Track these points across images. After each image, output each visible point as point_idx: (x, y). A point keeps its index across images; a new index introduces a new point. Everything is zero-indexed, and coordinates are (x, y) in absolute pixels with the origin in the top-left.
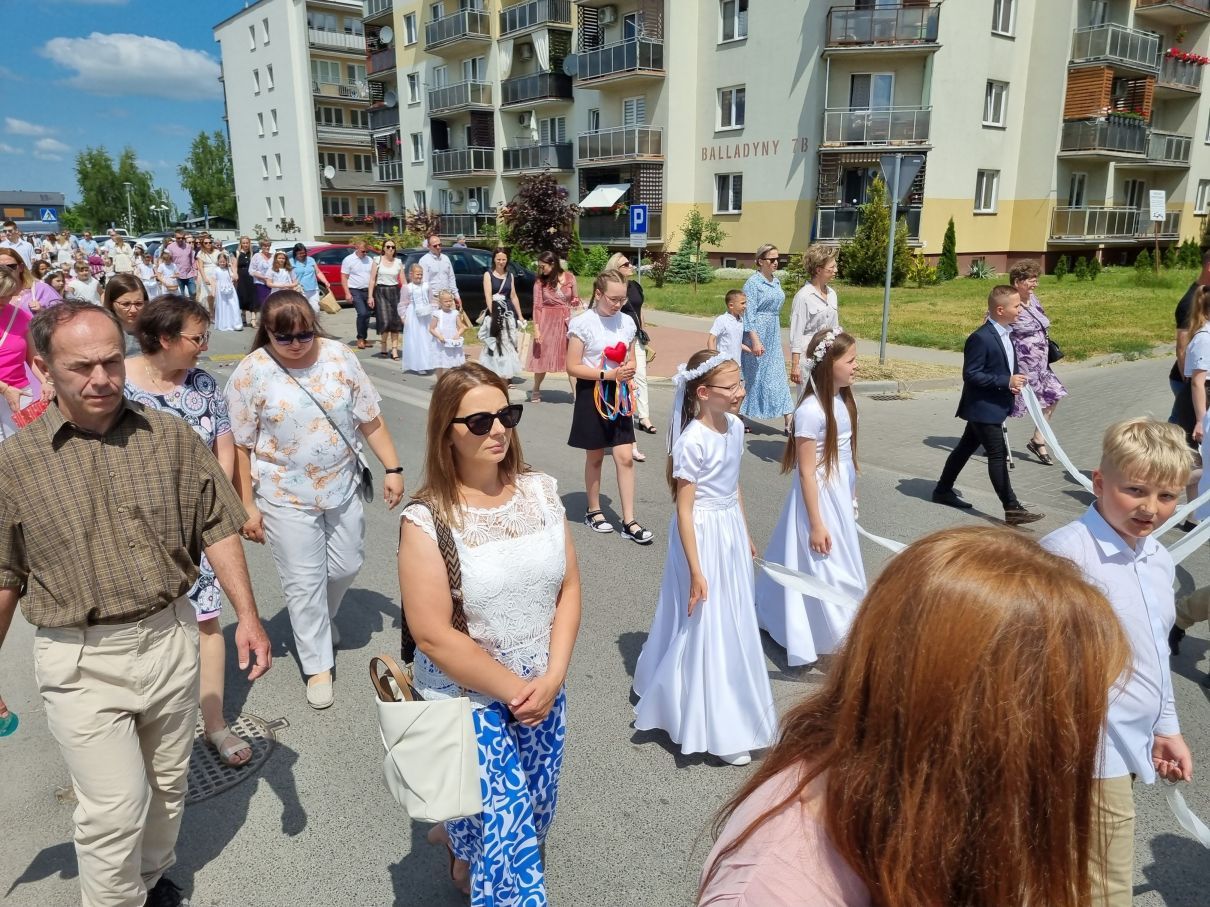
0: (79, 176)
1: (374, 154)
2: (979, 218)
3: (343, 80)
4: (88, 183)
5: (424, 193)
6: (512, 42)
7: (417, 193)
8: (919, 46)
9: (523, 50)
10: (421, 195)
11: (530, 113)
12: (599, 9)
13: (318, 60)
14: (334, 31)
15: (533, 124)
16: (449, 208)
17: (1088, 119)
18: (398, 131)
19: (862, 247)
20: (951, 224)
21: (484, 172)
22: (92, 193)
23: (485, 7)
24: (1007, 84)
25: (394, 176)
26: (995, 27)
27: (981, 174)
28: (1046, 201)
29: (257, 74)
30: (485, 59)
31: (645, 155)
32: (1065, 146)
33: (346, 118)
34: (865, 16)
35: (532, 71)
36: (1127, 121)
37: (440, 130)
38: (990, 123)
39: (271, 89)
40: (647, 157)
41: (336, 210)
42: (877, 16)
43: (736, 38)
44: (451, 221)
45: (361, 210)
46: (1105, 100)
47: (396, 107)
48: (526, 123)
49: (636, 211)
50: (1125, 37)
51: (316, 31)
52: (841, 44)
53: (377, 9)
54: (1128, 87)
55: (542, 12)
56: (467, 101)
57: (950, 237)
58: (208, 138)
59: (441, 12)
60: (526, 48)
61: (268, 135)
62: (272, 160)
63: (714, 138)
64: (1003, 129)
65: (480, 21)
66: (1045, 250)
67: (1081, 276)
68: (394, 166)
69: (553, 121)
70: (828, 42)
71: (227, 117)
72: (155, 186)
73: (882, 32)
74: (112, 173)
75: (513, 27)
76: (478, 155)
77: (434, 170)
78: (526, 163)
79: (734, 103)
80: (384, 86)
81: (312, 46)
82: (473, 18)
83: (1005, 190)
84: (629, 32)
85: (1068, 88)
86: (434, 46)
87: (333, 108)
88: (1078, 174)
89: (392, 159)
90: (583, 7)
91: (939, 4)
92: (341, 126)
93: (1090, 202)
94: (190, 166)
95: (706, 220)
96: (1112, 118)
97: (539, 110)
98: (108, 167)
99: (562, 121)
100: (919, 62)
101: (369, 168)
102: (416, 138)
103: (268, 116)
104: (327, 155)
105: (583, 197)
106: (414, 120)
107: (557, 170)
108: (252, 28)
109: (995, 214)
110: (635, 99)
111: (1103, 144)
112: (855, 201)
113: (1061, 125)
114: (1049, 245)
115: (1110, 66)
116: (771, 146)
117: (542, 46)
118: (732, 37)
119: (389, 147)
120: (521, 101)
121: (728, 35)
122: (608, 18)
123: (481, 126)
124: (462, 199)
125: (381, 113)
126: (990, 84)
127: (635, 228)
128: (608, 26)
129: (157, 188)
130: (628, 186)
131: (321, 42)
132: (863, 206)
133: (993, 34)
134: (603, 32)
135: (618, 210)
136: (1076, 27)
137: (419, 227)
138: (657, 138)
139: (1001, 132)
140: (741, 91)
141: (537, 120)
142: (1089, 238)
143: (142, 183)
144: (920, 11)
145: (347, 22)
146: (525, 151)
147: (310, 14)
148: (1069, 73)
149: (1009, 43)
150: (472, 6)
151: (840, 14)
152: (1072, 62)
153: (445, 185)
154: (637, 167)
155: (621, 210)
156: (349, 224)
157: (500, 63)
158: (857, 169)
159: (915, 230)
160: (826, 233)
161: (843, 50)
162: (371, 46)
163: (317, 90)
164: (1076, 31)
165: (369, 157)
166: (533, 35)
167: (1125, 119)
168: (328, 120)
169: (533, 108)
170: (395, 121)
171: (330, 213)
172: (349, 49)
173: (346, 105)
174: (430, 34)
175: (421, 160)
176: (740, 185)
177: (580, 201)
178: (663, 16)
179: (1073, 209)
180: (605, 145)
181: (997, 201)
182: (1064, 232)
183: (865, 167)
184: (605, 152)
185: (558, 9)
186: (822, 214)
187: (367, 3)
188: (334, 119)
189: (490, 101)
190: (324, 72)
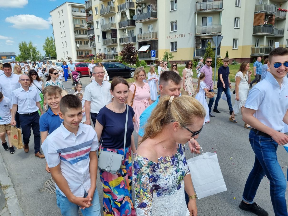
0: (19, 48)
1: (89, 41)
2: (234, 50)
3: (81, 24)
4: (21, 50)
6: (121, 13)
7: (99, 49)
8: (218, 10)
9: (123, 14)
10: (100, 50)
11: (126, 29)
12: (141, 4)
13: (75, 19)
14: (78, 12)
15: (126, 32)
16: (107, 52)
17: (259, 26)
18: (94, 35)
20: (227, 52)
21: (115, 44)
22: (23, 52)
23: (114, 5)
24: (239, 18)
25: (94, 46)
26: (236, 5)
27: (234, 40)
28: (249, 45)
29: (60, 23)
30: (114, 17)
31: (153, 38)
32: (254, 32)
33: (82, 33)
34: (205, 3)
35: (126, 19)
37: (104, 34)
38: (236, 27)
39: (64, 26)
40: (154, 39)
41: (80, 54)
42: (208, 3)
43: (174, 10)
44: (107, 55)
45: (86, 54)
46: (263, 21)
47: (94, 29)
48: (124, 32)
49: (153, 52)
50: (267, 6)
51: (74, 12)
53: (88, 6)
54: (268, 16)
55: (128, 5)
56: (110, 27)
57: (227, 55)
58: (49, 38)
59: (104, 6)
61: (63, 37)
62: (64, 43)
63: (170, 34)
65: (113, 8)
66: (250, 57)
68: (93, 43)
69: (131, 31)
70: (196, 10)
71: (53, 33)
72: (37, 50)
73: (209, 7)
74: (27, 47)
75: (121, 9)
76: (113, 40)
77: (103, 44)
78: (125, 41)
79: (174, 25)
80: (90, 24)
81: (73, 16)
82: (111, 8)
83: (239, 43)
84: (149, 9)
85: (254, 19)
86: (102, 15)
87: (78, 30)
88: (257, 39)
89: (93, 41)
90: (138, 4)
93: (260, 45)
94: (45, 45)
95: (169, 53)
96: (265, 25)
97: (128, 29)
98: (26, 46)
99: (133, 31)
100: (218, 13)
101: (87, 44)
102: (98, 36)
103: (63, 33)
104: (77, 41)
105: (139, 49)
106: (98, 32)
107: (132, 43)
108: (59, 12)
109: (238, 49)
110: (150, 25)
111: (263, 32)
112: (204, 47)
113: (253, 27)
114: (251, 56)
115: (264, 13)
116: (183, 35)
117: (128, 13)
119: (92, 38)
120: (123, 27)
121: (172, 9)
122: (143, 6)
123: (114, 33)
124: (110, 50)
125: (90, 31)
126: (235, 18)
127: (153, 56)
128: (143, 8)
129: (37, 51)
130: (149, 46)
131: (75, 15)
132: (206, 49)
133: (236, 6)
134: (142, 10)
135: (147, 52)
137: (100, 57)
138: (156, 34)
139: (238, 30)
140: (176, 22)
141: (127, 31)
142: (261, 54)
143: (34, 50)
144: (218, 1)
145: (81, 9)
146: (125, 38)
147: (72, 8)
148: (254, 15)
149: (239, 8)
150: (111, 5)
151: (199, 3)
152: (255, 12)
153: (106, 47)
154: (151, 42)
155: (148, 51)
156: (83, 57)
157: (118, 18)
158: (204, 40)
159: (218, 54)
160: (197, 55)
161: (200, 12)
162: (87, 15)
163: (75, 26)
164: (256, 5)
165: (87, 41)
166: (126, 11)
167: (268, 25)
168: (77, 33)
169: (126, 28)
170: (93, 33)
171: (79, 55)
172: (82, 16)
173: (81, 29)
174: (101, 12)
175: (100, 41)
176: (176, 44)
177: (138, 50)
178: (157, 5)
179: (256, 47)
180: (144, 36)
181: (238, 46)
182: (255, 53)
183: (206, 39)
184: (144, 38)
185: (132, 4)
186: (196, 51)
187: (86, 5)
188: (79, 33)
189: (116, 27)
190: (76, 21)
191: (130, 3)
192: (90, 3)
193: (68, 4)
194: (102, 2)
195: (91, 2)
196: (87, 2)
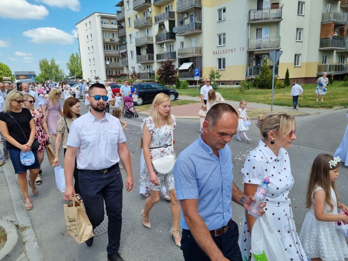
0: (40, 67)
1: (120, 57)
2: (296, 68)
3: (111, 38)
4: (42, 68)
5: (134, 68)
6: (158, 24)
7: (132, 67)
8: (276, 19)
9: (161, 26)
11: (164, 44)
12: (183, 13)
13: (104, 32)
14: (108, 24)
15: (165, 47)
16: (141, 71)
17: (327, 38)
18: (127, 50)
19: (261, 78)
20: (288, 70)
21: (151, 61)
22: (43, 71)
23: (151, 15)
24: (303, 29)
25: (126, 63)
26: (298, 13)
27: (296, 55)
28: (315, 62)
29: (88, 36)
30: (151, 29)
31: (197, 54)
32: (320, 47)
33: (112, 48)
34: (260, 12)
35: (164, 32)
36: (339, 38)
37: (139, 50)
38: (298, 40)
39: (91, 41)
42: (264, 11)
43: (222, 20)
44: (142, 75)
45: (116, 73)
47: (126, 44)
48: (163, 47)
49: (196, 70)
50: (337, 14)
51: (104, 24)
53: (120, 17)
54: (340, 27)
55: (167, 15)
56: (146, 41)
57: (287, 74)
58: (74, 55)
59: (138, 17)
61: (91, 53)
62: (92, 60)
63: (217, 48)
66: (316, 77)
68: (126, 60)
69: (170, 46)
70: (250, 20)
71: (79, 49)
72: (60, 68)
73: (265, 16)
74: (48, 65)
75: (158, 20)
76: (149, 56)
77: (137, 61)
78: (163, 58)
79: (222, 39)
80: (123, 38)
81: (103, 28)
82: (148, 18)
83: (303, 60)
84: (191, 20)
85: (321, 30)
86: (136, 27)
87: (108, 45)
88: (325, 54)
89: (125, 57)
90: (179, 13)
91: (282, 7)
92: (111, 50)
93: (329, 62)
94: (69, 62)
95: (215, 72)
97: (166, 43)
98: (47, 64)
99: (173, 45)
100: (276, 23)
101: (118, 61)
102: (132, 52)
103: (91, 48)
104: (107, 58)
106: (131, 47)
107: (172, 59)
108: (86, 24)
109: (300, 67)
110: (194, 38)
111: (332, 45)
112: (259, 64)
113: (319, 40)
114: (317, 75)
115: (333, 23)
116: (233, 50)
117: (167, 24)
119: (124, 55)
120: (161, 41)
121: (220, 19)
122: (185, 16)
123: (150, 48)
124: (145, 68)
125: (122, 46)
126: (298, 29)
127: (196, 75)
128: (186, 18)
130: (192, 63)
131: (105, 27)
132: (261, 66)
133: (298, 15)
134: (184, 20)
135: (190, 70)
137: (134, 77)
138: (200, 49)
139: (301, 43)
140: (224, 35)
141: (166, 45)
143: (57, 68)
144: (276, 9)
145: (112, 21)
146: (163, 54)
147: (102, 19)
148: (321, 25)
149: (303, 17)
150: (147, 15)
151: (253, 12)
152: (322, 22)
153: (140, 65)
154: (194, 58)
157: (155, 30)
158: (259, 55)
159: (277, 72)
160: (250, 74)
161: (254, 22)
162: (119, 27)
163: (104, 40)
164: (323, 13)
165: (119, 58)
166: (164, 22)
167: (339, 37)
168: (107, 48)
169: (164, 42)
170: (126, 48)
171: (108, 74)
172: (113, 28)
173: (111, 44)
174: (135, 23)
175: (133, 58)
176: (225, 61)
177: (179, 68)
178: (201, 15)
179: (324, 64)
180: (185, 52)
181: (301, 63)
182: (322, 71)
183: (261, 55)
184: (186, 54)
185: (172, 14)
186: (249, 69)
187: (118, 15)
188: (109, 48)
189: (153, 41)
190: (106, 35)
191: (170, 12)
192: (122, 13)
193: (97, 14)
194: (136, 12)
195: (124, 12)
196: (119, 12)
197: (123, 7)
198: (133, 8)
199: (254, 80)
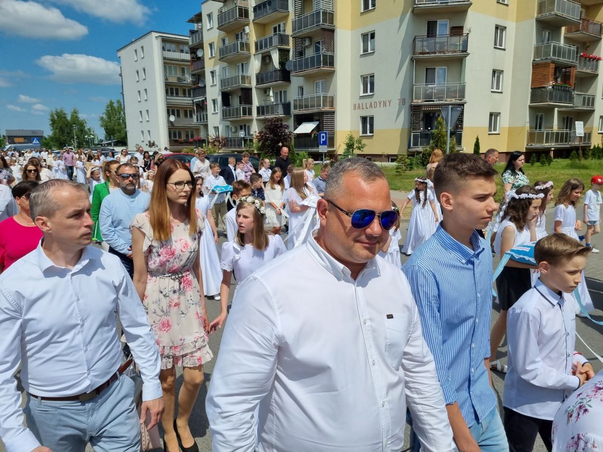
0: (51, 122)
1: (194, 109)
2: (491, 136)
3: (179, 75)
4: (55, 125)
5: (218, 127)
6: (261, 55)
7: (215, 127)
8: (459, 54)
9: (266, 59)
10: (216, 128)
11: (270, 88)
12: (303, 39)
13: (167, 66)
14: (174, 51)
15: (271, 94)
16: (230, 135)
17: (544, 87)
18: (206, 98)
20: (477, 139)
21: (247, 117)
22: (57, 131)
23: (248, 39)
24: (502, 71)
25: (204, 120)
26: (495, 44)
27: (491, 115)
28: (524, 127)
29: (138, 72)
30: (248, 63)
32: (532, 101)
33: (181, 93)
34: (432, 40)
35: (270, 69)
36: (562, 88)
37: (226, 97)
38: (494, 90)
39: (144, 79)
40: (327, 109)
41: (175, 136)
42: (437, 40)
43: (369, 51)
44: (231, 140)
45: (187, 136)
46: (551, 78)
47: (205, 87)
48: (267, 94)
49: (322, 135)
50: (560, 48)
51: (166, 52)
52: (421, 53)
53: (196, 41)
54: (562, 72)
55: (275, 40)
56: (239, 83)
57: (477, 145)
58: (113, 103)
59: (227, 42)
60: (267, 58)
61: (143, 101)
62: (144, 113)
63: (360, 99)
64: (501, 93)
65: (245, 46)
66: (524, 151)
67: (543, 163)
68: (203, 115)
69: (281, 92)
70: (414, 53)
71: (123, 93)
72: (87, 126)
73: (440, 47)
74: (67, 120)
75: (261, 48)
76: (244, 109)
77: (223, 116)
78: (268, 112)
79: (369, 82)
80: (199, 77)
83: (504, 122)
84: (317, 49)
85: (533, 73)
86: (223, 58)
87: (174, 88)
88: (540, 114)
89: (203, 111)
90: (295, 38)
91: (468, 34)
92: (178, 96)
93: (546, 128)
94: (105, 116)
95: (356, 139)
96: (555, 87)
97: (274, 87)
98: (65, 118)
99: (285, 92)
100: (458, 62)
101: (191, 116)
102: (214, 101)
103: (143, 92)
104: (171, 110)
105: (295, 128)
106: (213, 93)
107: (283, 116)
108: (136, 51)
109: (499, 134)
110: (321, 81)
111: (551, 99)
112: (429, 128)
113: (530, 90)
114: (526, 148)
115: (553, 62)
116: (388, 103)
117: (276, 57)
118: (368, 51)
119: (201, 105)
120: (265, 83)
121: (365, 50)
122: (307, 43)
123: (246, 96)
124: (236, 130)
125: (197, 90)
126: (494, 72)
128: (307, 47)
130: (318, 123)
131: (169, 57)
132: (433, 131)
133: (495, 48)
134: (305, 50)
135: (313, 134)
136: (535, 43)
137: (216, 144)
138: (331, 99)
140: (372, 76)
141: (273, 92)
142: (546, 145)
143: (81, 125)
144: (458, 38)
145: (181, 47)
146: (267, 107)
147: (164, 44)
148: (533, 66)
149: (503, 51)
150: (242, 39)
151: (420, 39)
152: (534, 60)
153: (228, 123)
154: (321, 114)
155: (315, 134)
156: (181, 143)
157: (255, 65)
158: (430, 113)
159: (459, 142)
160: (416, 144)
161: (422, 57)
162: (193, 58)
163: (167, 79)
164: (536, 46)
165: (191, 111)
166: (271, 52)
168: (172, 93)
169: (272, 86)
170: (204, 94)
171: (173, 138)
172: (183, 59)
173: (181, 86)
174: (221, 52)
175: (217, 112)
176: (373, 122)
177: (294, 130)
178: (334, 42)
179: (538, 131)
180: (306, 103)
181: (499, 127)
182: (534, 142)
183: (434, 112)
184: (306, 107)
185: (283, 39)
186: (414, 135)
187: (191, 38)
188: (175, 93)
189: (250, 83)
190: (170, 71)
191: (280, 35)
192: (199, 34)
193: (154, 35)
194: (223, 34)
195: (202, 33)
196: (193, 32)
197: (200, 24)
198: (217, 27)
199: (421, 155)
